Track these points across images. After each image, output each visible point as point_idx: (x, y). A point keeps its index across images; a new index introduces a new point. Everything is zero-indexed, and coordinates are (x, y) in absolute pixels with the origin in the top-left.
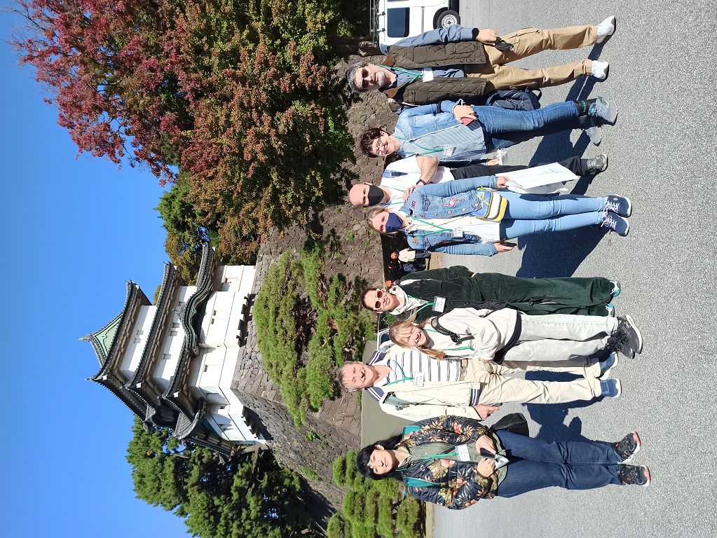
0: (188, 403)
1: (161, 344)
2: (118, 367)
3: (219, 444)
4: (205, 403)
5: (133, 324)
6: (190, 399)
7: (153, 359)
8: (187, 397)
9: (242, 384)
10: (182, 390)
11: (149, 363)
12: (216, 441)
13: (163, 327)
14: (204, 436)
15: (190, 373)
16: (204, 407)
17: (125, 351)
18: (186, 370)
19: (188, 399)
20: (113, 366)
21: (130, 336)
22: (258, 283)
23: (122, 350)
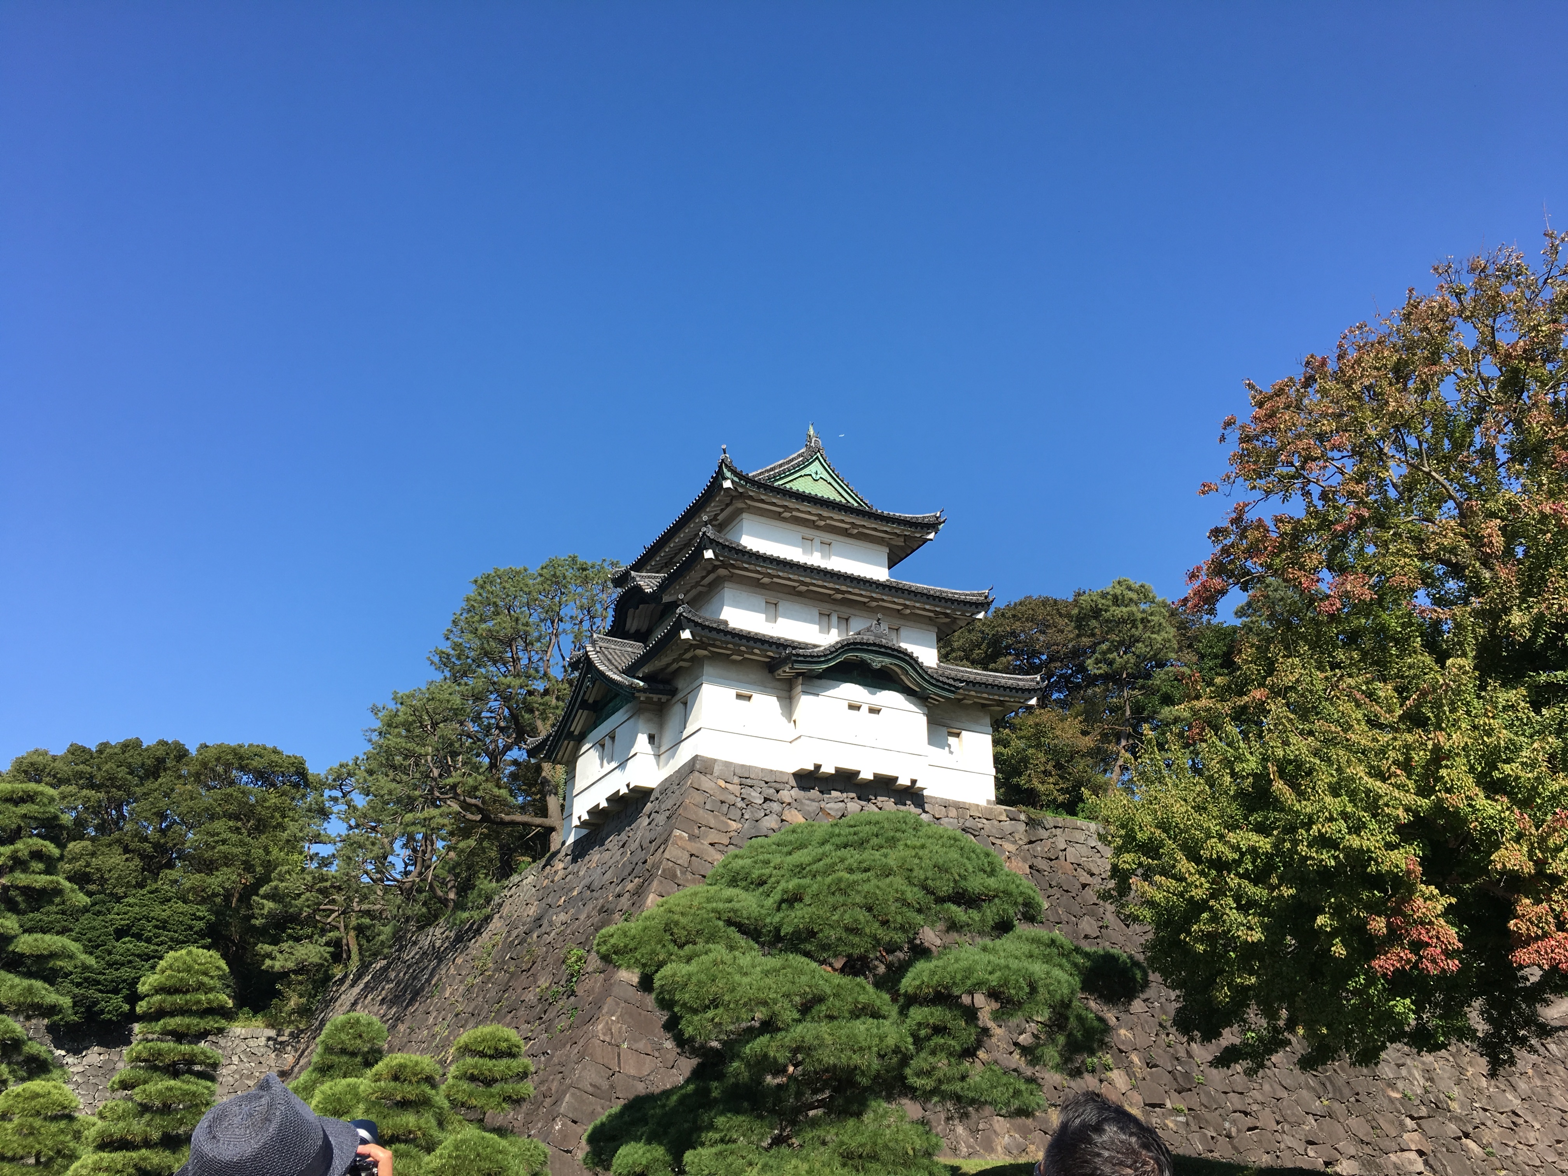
0: (665, 661)
1: (800, 594)
2: (750, 510)
3: (570, 735)
4: (664, 698)
5: (845, 533)
6: (675, 666)
7: (766, 580)
8: (680, 659)
9: (706, 783)
10: (696, 647)
11: (758, 572)
12: (576, 727)
13: (840, 596)
14: (591, 701)
15: (735, 662)
16: (655, 697)
17: (785, 520)
18: (740, 653)
19: (674, 661)
20: (751, 498)
21: (818, 528)
22: (953, 813)
23: (787, 515)
